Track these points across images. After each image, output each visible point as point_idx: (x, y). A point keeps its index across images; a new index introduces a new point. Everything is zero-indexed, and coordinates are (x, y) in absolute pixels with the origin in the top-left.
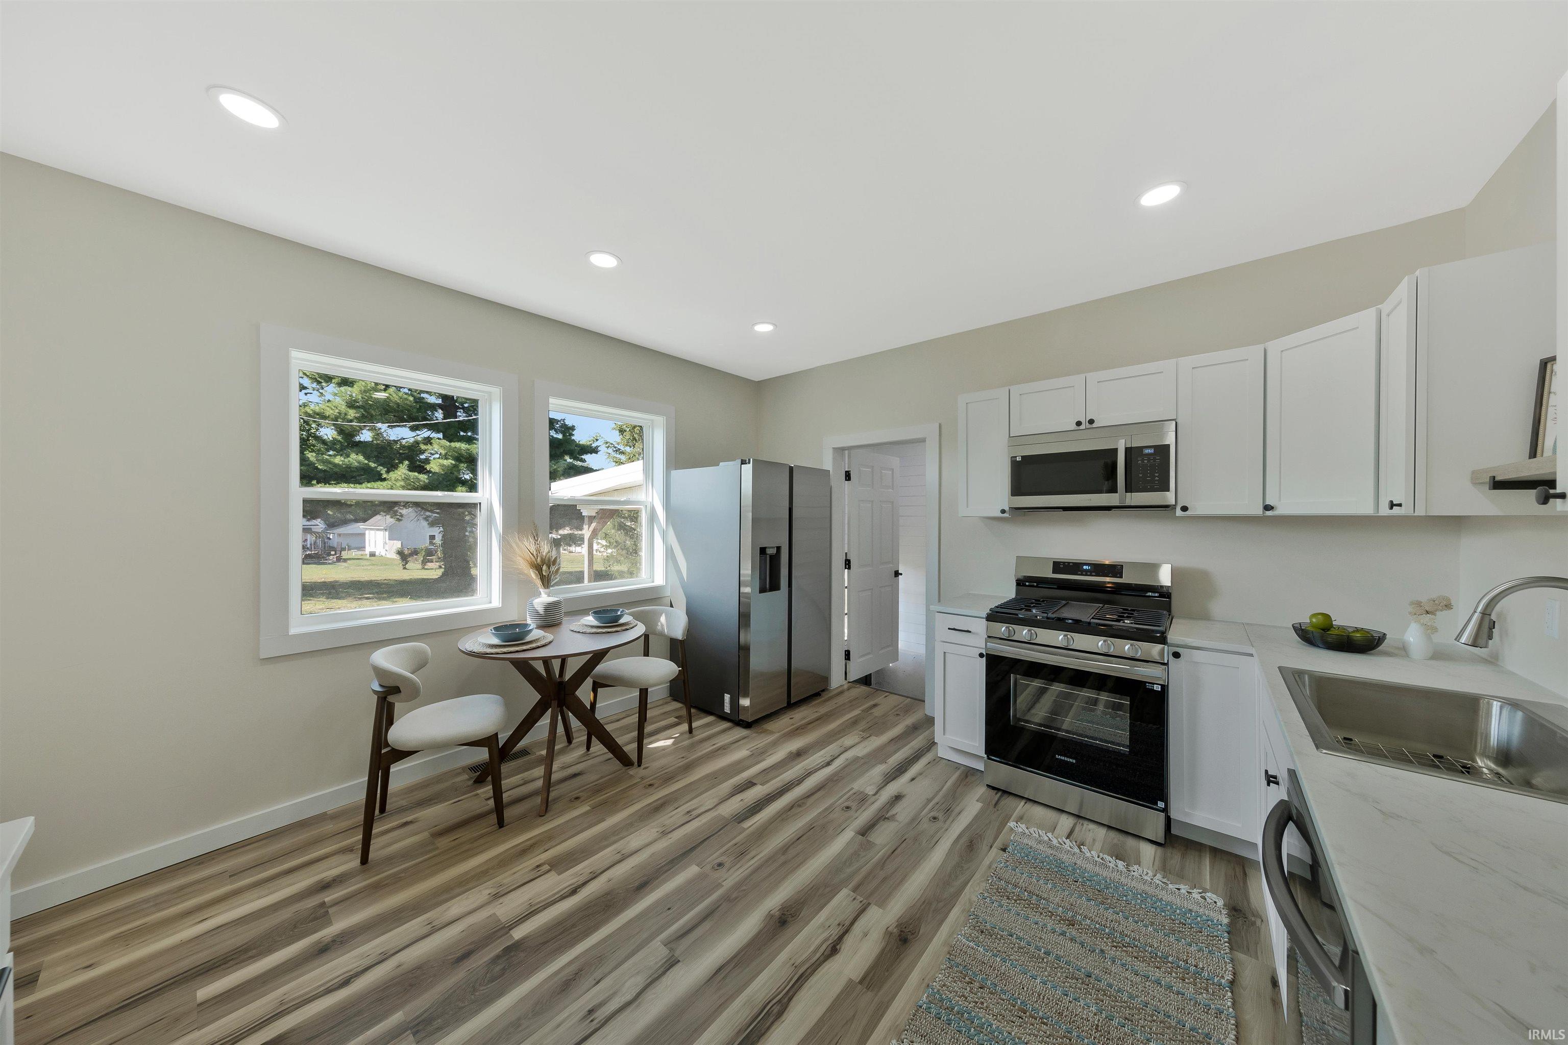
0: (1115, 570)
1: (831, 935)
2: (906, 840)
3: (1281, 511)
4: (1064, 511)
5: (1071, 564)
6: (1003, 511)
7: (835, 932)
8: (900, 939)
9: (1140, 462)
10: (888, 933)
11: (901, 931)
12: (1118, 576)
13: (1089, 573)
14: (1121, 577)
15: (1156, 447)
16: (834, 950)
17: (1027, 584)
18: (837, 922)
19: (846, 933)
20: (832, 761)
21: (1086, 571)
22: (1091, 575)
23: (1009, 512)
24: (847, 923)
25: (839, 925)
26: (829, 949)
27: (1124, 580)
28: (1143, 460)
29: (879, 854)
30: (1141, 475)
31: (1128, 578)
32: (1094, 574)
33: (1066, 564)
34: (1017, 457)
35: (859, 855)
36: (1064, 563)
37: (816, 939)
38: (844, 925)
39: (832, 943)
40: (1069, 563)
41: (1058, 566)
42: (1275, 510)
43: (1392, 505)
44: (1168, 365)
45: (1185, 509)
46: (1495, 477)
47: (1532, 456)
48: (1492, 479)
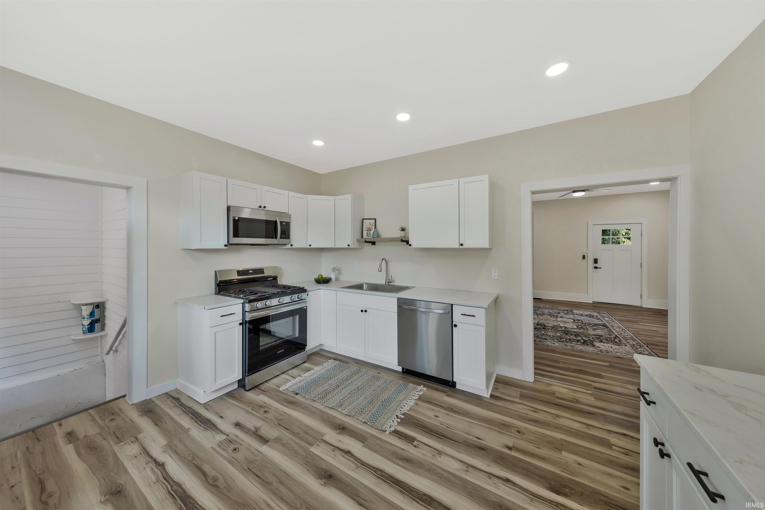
0: (261, 271)
1: (339, 454)
2: (279, 423)
4: (251, 245)
5: (245, 271)
7: (337, 452)
8: (343, 430)
10: (339, 433)
11: (339, 429)
13: (252, 274)
14: (264, 274)
15: (287, 222)
16: (348, 453)
17: (221, 285)
18: (333, 452)
19: (339, 448)
20: (156, 461)
21: (251, 273)
22: (253, 275)
23: (228, 246)
24: (333, 448)
25: (334, 451)
26: (347, 454)
28: (284, 227)
29: (287, 435)
30: (283, 233)
31: (266, 274)
32: (254, 274)
34: (236, 218)
35: (285, 443)
36: (241, 270)
37: (342, 460)
38: (334, 449)
39: (344, 453)
40: (243, 270)
41: (240, 273)
42: (311, 246)
43: (349, 245)
44: (286, 192)
45: (292, 245)
46: (366, 240)
47: (362, 237)
48: (365, 241)
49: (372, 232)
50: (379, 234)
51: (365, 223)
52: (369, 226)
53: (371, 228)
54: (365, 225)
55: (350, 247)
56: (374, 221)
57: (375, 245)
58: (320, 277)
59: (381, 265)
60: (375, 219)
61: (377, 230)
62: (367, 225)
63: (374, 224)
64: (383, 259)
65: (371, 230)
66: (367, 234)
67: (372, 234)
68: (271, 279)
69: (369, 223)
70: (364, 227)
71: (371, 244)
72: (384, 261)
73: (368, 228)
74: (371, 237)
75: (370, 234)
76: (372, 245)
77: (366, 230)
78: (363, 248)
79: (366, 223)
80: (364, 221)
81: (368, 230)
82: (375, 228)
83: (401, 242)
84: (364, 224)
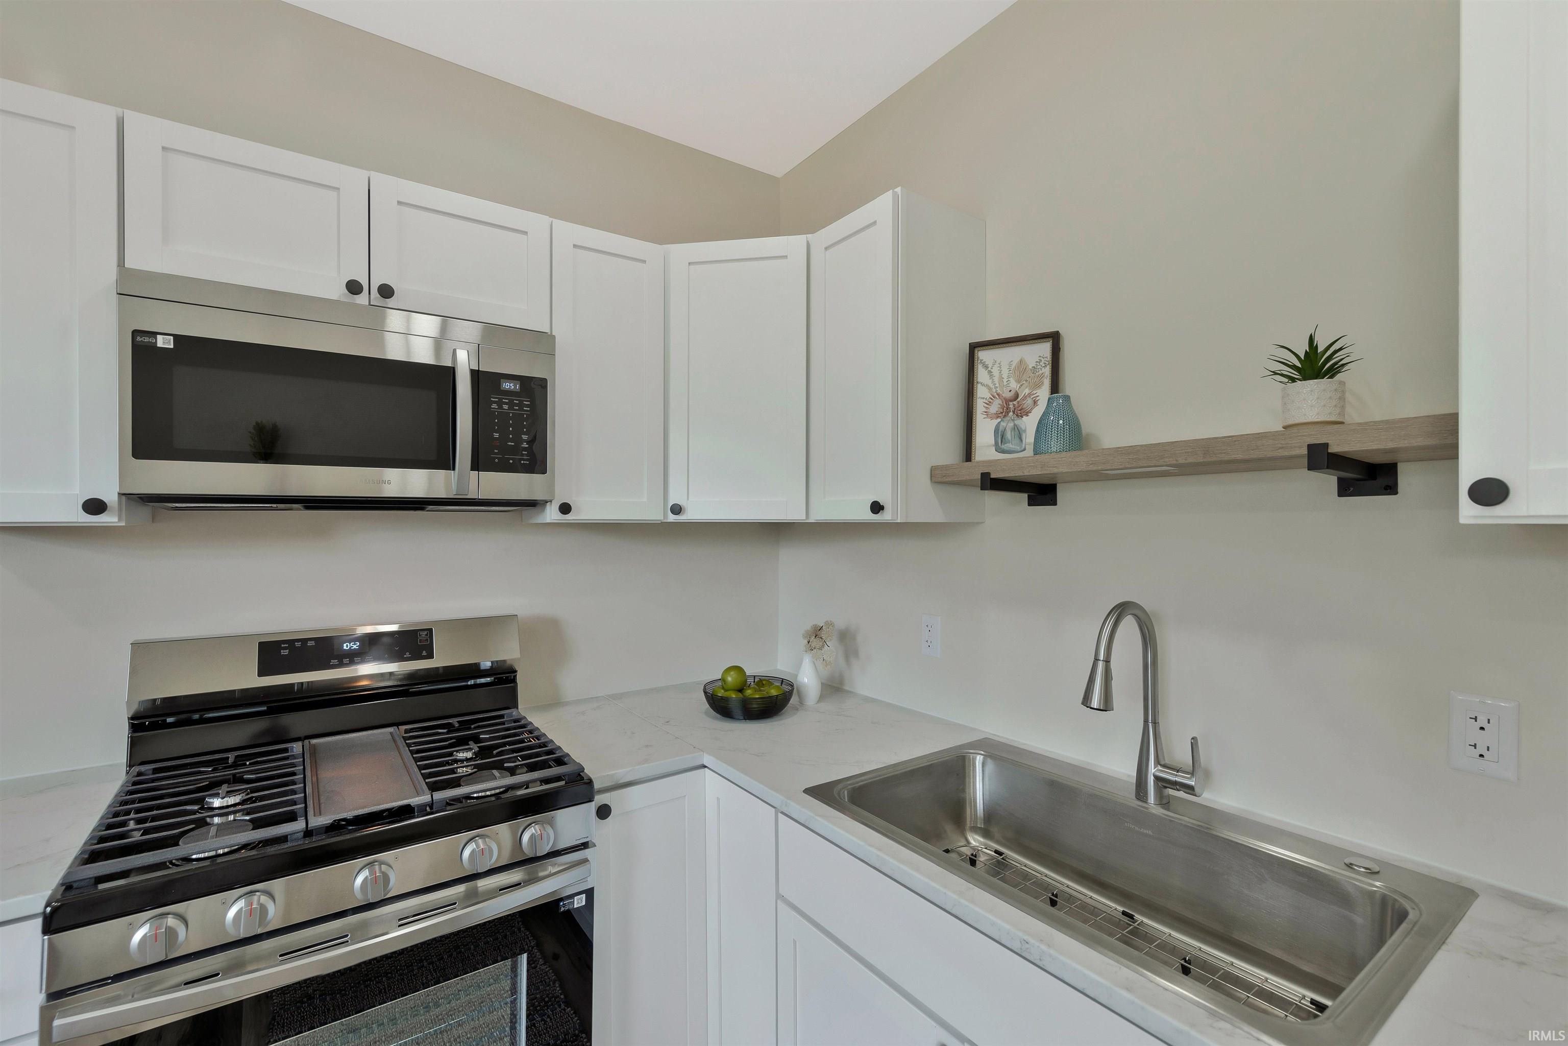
0: (415, 642)
3: (692, 514)
4: (307, 508)
5: (310, 643)
6: (95, 506)
9: (494, 406)
12: (424, 653)
13: (358, 659)
14: (430, 656)
15: (524, 381)
17: (170, 720)
21: (348, 654)
22: (365, 663)
23: (120, 510)
27: (438, 661)
28: (500, 404)
30: (496, 435)
31: (447, 656)
32: (370, 658)
33: (298, 644)
34: (159, 337)
36: (291, 642)
40: (304, 641)
41: (272, 655)
42: (683, 514)
43: (877, 507)
44: (536, 222)
45: (565, 509)
46: (988, 474)
47: (968, 455)
48: (985, 476)
49: (1030, 424)
50: (1084, 432)
51: (986, 367)
52: (1014, 385)
53: (1025, 397)
54: (989, 382)
55: (886, 516)
56: (1045, 348)
57: (1055, 503)
58: (729, 679)
59: (1107, 661)
60: (1055, 338)
61: (1067, 398)
62: (1001, 378)
63: (1047, 371)
64: (1121, 610)
65: (1022, 412)
66: (1000, 436)
67: (1030, 437)
68: (489, 679)
69: (1014, 364)
70: (981, 393)
71: (1025, 496)
72: (1129, 627)
73: (1007, 401)
74: (1029, 452)
75: (1019, 433)
76: (1030, 504)
77: (995, 408)
78: (978, 523)
79: (995, 371)
80: (983, 355)
81: (1004, 413)
82: (1055, 387)
83: (1310, 468)
84: (981, 375)
